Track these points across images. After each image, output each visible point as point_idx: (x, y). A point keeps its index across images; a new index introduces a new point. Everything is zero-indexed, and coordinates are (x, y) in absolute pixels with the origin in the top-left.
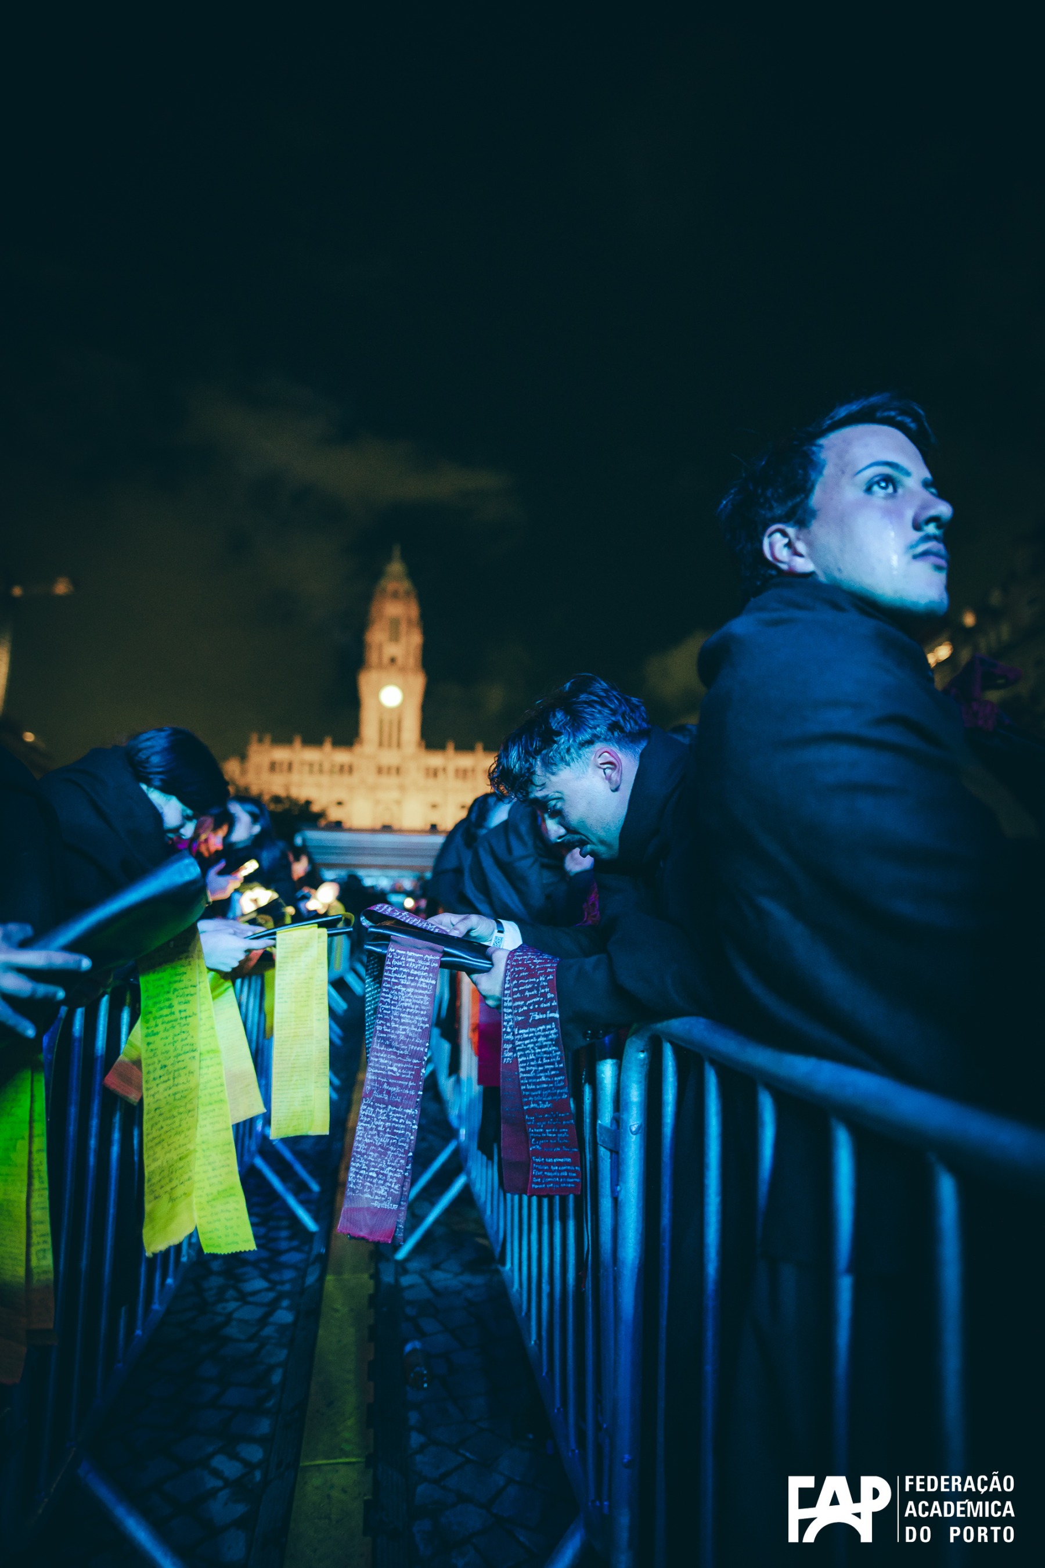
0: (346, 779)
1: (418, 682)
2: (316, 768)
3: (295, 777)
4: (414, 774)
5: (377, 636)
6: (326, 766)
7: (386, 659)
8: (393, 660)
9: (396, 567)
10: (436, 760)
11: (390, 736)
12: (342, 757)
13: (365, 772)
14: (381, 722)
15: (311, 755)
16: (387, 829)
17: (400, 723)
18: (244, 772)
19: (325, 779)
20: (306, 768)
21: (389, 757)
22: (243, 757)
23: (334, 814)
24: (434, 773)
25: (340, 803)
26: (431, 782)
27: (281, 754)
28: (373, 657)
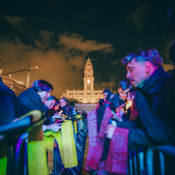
0: (82, 95)
1: (93, 79)
2: (77, 94)
3: (74, 96)
4: (93, 94)
5: (86, 72)
6: (79, 94)
7: (87, 76)
8: (89, 75)
9: (89, 60)
10: (97, 92)
11: (89, 88)
12: (81, 92)
13: (85, 94)
14: (87, 85)
15: (76, 92)
16: (89, 103)
17: (90, 85)
18: (66, 95)
19: (79, 96)
20: (75, 94)
21: (89, 92)
22: (65, 93)
23: (80, 101)
24: (96, 94)
25: (81, 100)
26: (96, 95)
27: (71, 92)
28: (85, 75)
